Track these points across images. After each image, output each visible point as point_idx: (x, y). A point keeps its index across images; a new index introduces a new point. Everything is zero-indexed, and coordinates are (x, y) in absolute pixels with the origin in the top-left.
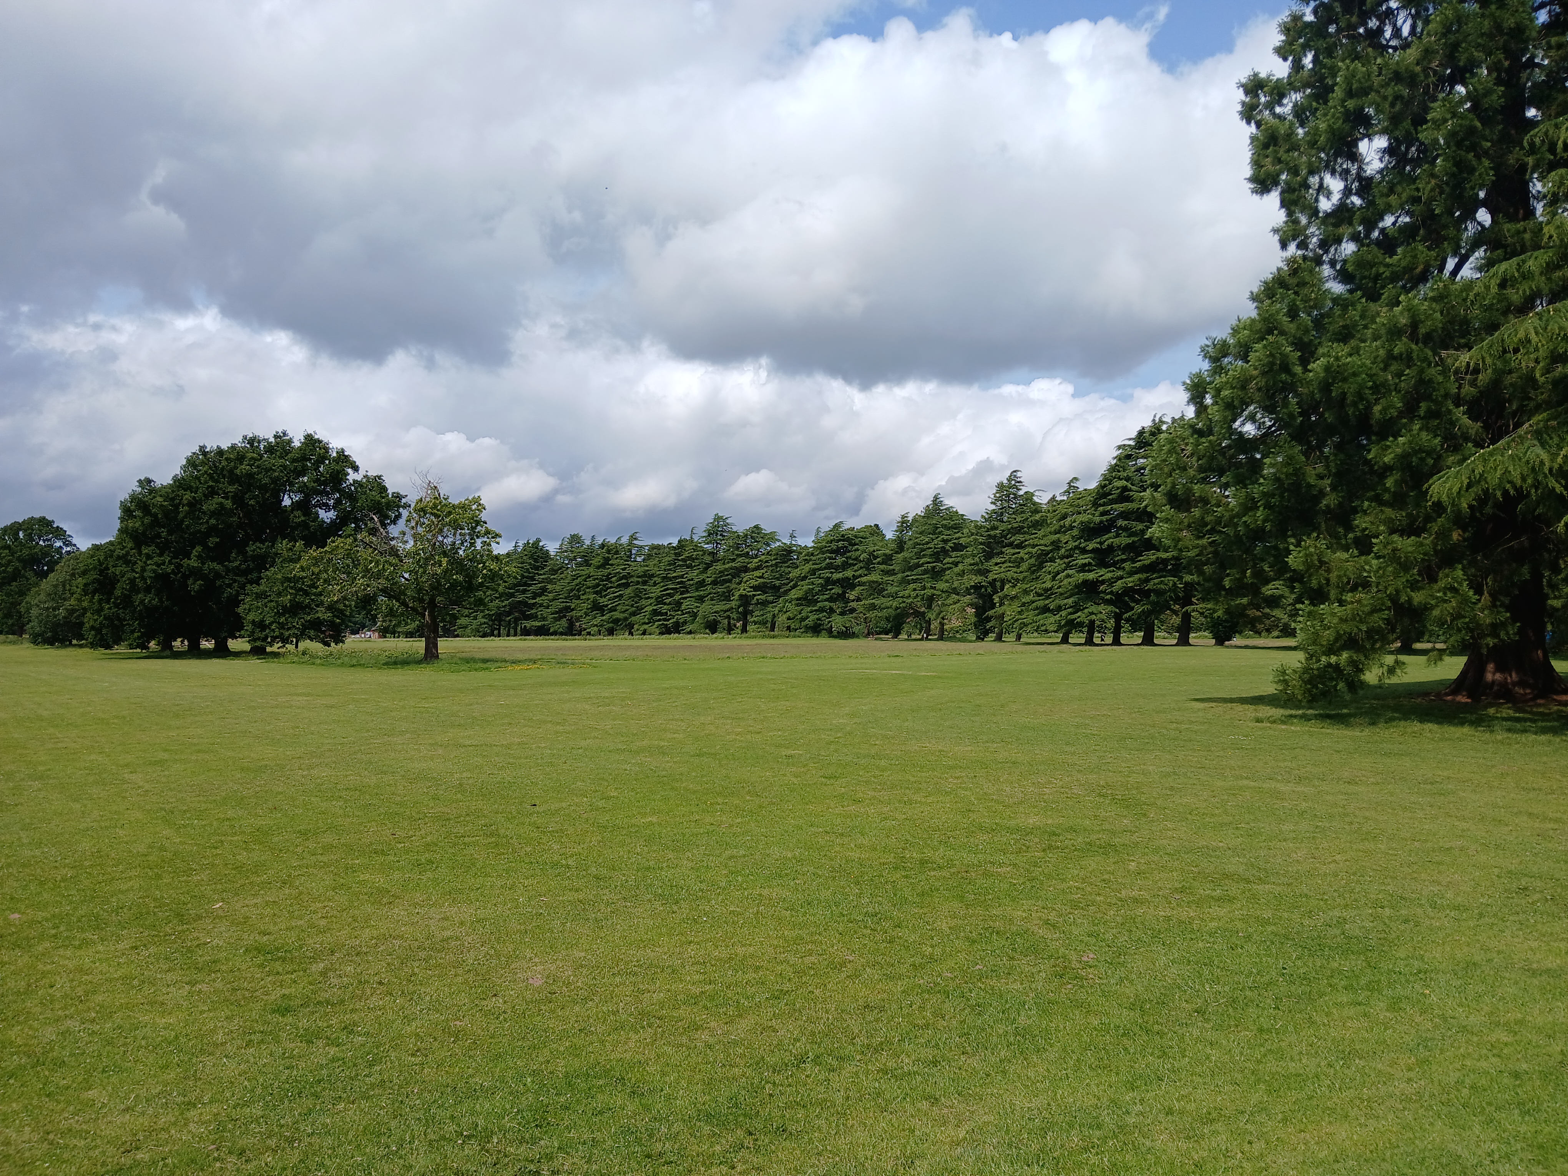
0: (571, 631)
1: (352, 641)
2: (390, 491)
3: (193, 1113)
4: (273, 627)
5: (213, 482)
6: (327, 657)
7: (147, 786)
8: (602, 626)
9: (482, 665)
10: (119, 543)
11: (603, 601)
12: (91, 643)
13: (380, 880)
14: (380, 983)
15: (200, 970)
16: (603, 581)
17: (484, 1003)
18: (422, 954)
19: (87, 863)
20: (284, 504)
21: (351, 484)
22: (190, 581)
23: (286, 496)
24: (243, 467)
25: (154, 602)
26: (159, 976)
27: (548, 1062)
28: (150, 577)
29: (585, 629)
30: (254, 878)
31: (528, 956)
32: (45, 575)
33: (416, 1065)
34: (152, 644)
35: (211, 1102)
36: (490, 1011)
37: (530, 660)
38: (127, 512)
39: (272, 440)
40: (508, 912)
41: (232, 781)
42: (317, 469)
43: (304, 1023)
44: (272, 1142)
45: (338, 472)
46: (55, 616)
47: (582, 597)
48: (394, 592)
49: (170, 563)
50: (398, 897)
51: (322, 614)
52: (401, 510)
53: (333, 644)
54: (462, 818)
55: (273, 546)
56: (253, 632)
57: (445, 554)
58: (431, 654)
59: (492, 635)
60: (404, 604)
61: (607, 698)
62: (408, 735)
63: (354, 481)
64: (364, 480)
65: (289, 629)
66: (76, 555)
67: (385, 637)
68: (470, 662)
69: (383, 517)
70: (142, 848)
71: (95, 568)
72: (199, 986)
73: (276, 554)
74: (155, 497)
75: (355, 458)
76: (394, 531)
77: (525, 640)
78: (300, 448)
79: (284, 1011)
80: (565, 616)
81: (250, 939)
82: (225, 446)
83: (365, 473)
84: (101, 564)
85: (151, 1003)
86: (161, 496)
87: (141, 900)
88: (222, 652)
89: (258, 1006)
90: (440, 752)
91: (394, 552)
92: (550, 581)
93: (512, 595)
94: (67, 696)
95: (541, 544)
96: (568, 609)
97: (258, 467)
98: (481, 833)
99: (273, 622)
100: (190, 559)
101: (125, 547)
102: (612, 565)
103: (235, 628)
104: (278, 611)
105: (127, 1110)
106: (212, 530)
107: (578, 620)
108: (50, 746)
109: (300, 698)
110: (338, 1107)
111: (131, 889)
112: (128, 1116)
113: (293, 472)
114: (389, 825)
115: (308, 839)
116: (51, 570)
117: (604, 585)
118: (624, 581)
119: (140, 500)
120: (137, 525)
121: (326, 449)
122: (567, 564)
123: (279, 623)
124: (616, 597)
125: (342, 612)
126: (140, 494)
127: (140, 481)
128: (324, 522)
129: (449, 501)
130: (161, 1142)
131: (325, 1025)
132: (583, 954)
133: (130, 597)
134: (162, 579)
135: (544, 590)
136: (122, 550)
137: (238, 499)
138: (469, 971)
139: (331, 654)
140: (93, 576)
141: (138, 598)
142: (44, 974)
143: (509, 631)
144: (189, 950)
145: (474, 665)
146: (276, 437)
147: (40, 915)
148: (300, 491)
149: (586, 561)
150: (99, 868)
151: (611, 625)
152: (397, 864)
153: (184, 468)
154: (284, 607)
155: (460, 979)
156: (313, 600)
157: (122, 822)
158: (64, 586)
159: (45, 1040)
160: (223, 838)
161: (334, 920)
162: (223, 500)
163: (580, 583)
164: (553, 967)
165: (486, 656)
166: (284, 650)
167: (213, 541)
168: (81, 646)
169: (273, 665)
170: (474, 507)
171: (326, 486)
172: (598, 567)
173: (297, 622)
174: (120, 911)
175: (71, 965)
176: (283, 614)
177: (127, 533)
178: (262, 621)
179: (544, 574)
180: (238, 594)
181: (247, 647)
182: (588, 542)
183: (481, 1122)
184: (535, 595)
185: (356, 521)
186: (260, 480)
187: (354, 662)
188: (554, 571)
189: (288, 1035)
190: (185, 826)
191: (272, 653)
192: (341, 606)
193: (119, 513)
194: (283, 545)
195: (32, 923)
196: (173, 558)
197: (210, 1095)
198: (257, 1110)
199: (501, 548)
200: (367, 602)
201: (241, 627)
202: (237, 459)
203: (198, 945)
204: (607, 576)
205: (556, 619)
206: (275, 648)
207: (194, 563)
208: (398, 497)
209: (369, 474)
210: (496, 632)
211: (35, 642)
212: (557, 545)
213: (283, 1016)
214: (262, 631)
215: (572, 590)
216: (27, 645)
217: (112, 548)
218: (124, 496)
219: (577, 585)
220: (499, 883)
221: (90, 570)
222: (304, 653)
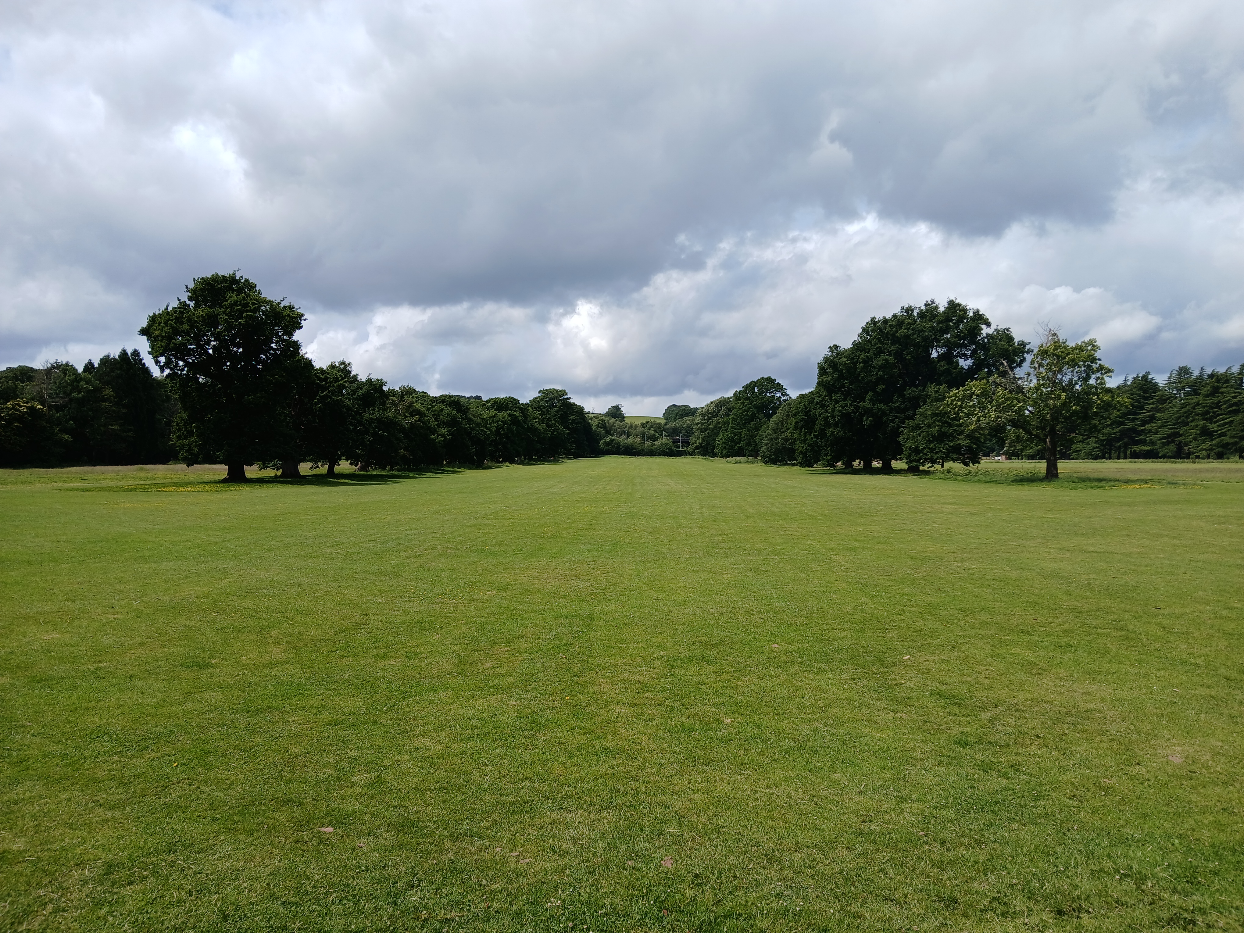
0: (1180, 454)
1: (985, 463)
2: (1016, 341)
3: (904, 806)
4: (925, 451)
5: (880, 343)
6: (966, 474)
7: (847, 565)
8: (1211, 450)
9: (1096, 484)
10: (818, 393)
11: (1212, 427)
12: (800, 463)
13: (1029, 655)
14: (1037, 736)
15: (900, 703)
16: (1213, 408)
17: (1128, 768)
18: (1071, 719)
19: (815, 616)
20: (932, 356)
21: (984, 337)
22: (864, 418)
23: (934, 351)
24: (902, 330)
25: (840, 434)
26: (872, 702)
27: (1194, 830)
28: (838, 416)
29: (1193, 453)
30: (930, 640)
31: (1166, 736)
32: (771, 416)
33: (1074, 807)
34: (839, 464)
35: (917, 800)
36: (1135, 776)
37: (1142, 481)
38: (822, 370)
39: (923, 308)
40: (1144, 697)
41: (905, 566)
42: (957, 328)
43: (979, 756)
44: (966, 841)
45: (975, 328)
46: (777, 444)
47: (1190, 424)
48: (1019, 423)
49: (851, 405)
50: (1045, 670)
51: (963, 441)
52: (1025, 355)
53: (971, 465)
54: (1093, 613)
55: (924, 390)
56: (910, 456)
57: (1063, 389)
58: (1052, 474)
59: (1103, 457)
60: (1028, 432)
61: (1222, 517)
62: (1039, 540)
63: (987, 334)
64: (995, 333)
65: (937, 453)
66: (790, 403)
67: (1011, 459)
68: (1086, 481)
69: (1011, 362)
70: (849, 609)
71: (802, 411)
72: (899, 715)
73: (927, 395)
74: (840, 358)
75: (988, 316)
76: (1019, 372)
77: (1135, 462)
78: (944, 312)
79: (965, 745)
80: (1173, 441)
81: (934, 686)
82: (889, 316)
83: (996, 327)
84: (806, 408)
85: (869, 721)
86: (845, 357)
87: (853, 646)
88: (887, 470)
89: (944, 737)
90: (1068, 555)
91: (1020, 389)
92: (1159, 410)
93: (1122, 423)
94: (788, 499)
95: (1150, 377)
96: (1177, 435)
97: (913, 329)
98: (1111, 626)
99: (924, 448)
100: (865, 402)
101: (821, 395)
102: (1222, 393)
103: (897, 453)
104: (929, 439)
105: (860, 793)
106: (880, 380)
107: (1186, 444)
108: (782, 533)
109: (949, 506)
110: (1013, 825)
111: (845, 637)
112: (862, 797)
113: (939, 331)
114: (1032, 612)
115: (967, 616)
116: (774, 413)
117: (1214, 412)
118: (1234, 408)
119: (832, 361)
120: (829, 379)
121: (965, 311)
122: (1175, 394)
123: (929, 448)
124: (1226, 424)
125: (978, 439)
126: (831, 356)
127: (830, 347)
128: (963, 368)
129: (1067, 344)
130: (886, 821)
131: (996, 760)
132: (1220, 744)
133: (825, 430)
134: (846, 417)
135: (1152, 419)
136: (819, 397)
137: (898, 355)
138: (1113, 740)
139: (970, 473)
140: (801, 416)
141: (829, 432)
142: (798, 688)
143: (1119, 454)
144: (890, 687)
145: (1089, 484)
146: (926, 305)
147: (790, 648)
148: (943, 346)
149: (1195, 390)
150: (823, 620)
151: (1220, 449)
152: (1042, 644)
153: (860, 335)
154: (933, 436)
155: (1105, 745)
156: (955, 430)
157: (834, 589)
158: (782, 423)
159: (804, 733)
160: (904, 608)
161: (995, 681)
162: (888, 357)
163: (1189, 411)
164: (1191, 750)
165: (1101, 476)
166: (932, 469)
167: (880, 388)
168: (793, 465)
169: (925, 480)
170: (1089, 348)
171: (964, 340)
172: (1207, 396)
173: (943, 448)
174: (841, 651)
175: (813, 684)
176: (932, 442)
177: (823, 385)
178: (917, 447)
179: (1153, 404)
180: (899, 427)
181: (906, 467)
182: (1196, 373)
183: (1135, 867)
184: (1144, 423)
185: (988, 366)
186: (914, 339)
187: (988, 479)
188: (1163, 401)
189: (969, 762)
190: (876, 597)
191: (924, 471)
192: (977, 435)
193: (817, 371)
194: (931, 389)
195: (786, 652)
196: (853, 401)
197: (916, 795)
198: (951, 813)
199: (1112, 382)
200: (997, 431)
201: (901, 452)
202: (897, 325)
203: (896, 684)
204: (1217, 403)
205: (1164, 444)
206: (926, 468)
207: (867, 405)
208: (1023, 344)
209: (999, 328)
210: (1107, 455)
211: (766, 463)
212: (1166, 377)
213: (963, 747)
214: (916, 454)
215: (1180, 417)
216: (760, 464)
217: (813, 396)
218: (820, 359)
219: (1185, 412)
220: (1132, 671)
221: (799, 412)
222: (949, 471)
